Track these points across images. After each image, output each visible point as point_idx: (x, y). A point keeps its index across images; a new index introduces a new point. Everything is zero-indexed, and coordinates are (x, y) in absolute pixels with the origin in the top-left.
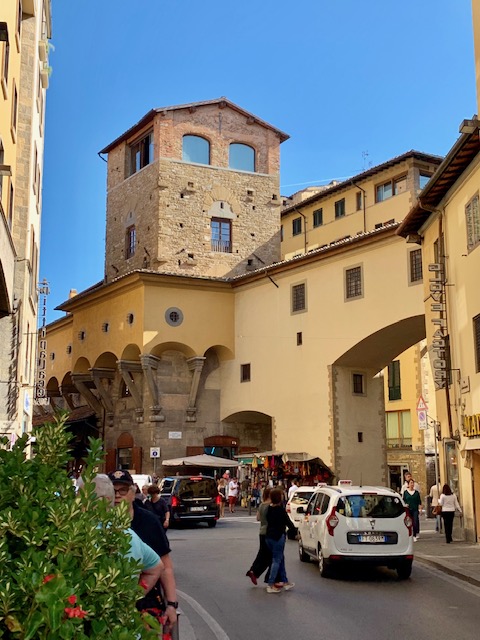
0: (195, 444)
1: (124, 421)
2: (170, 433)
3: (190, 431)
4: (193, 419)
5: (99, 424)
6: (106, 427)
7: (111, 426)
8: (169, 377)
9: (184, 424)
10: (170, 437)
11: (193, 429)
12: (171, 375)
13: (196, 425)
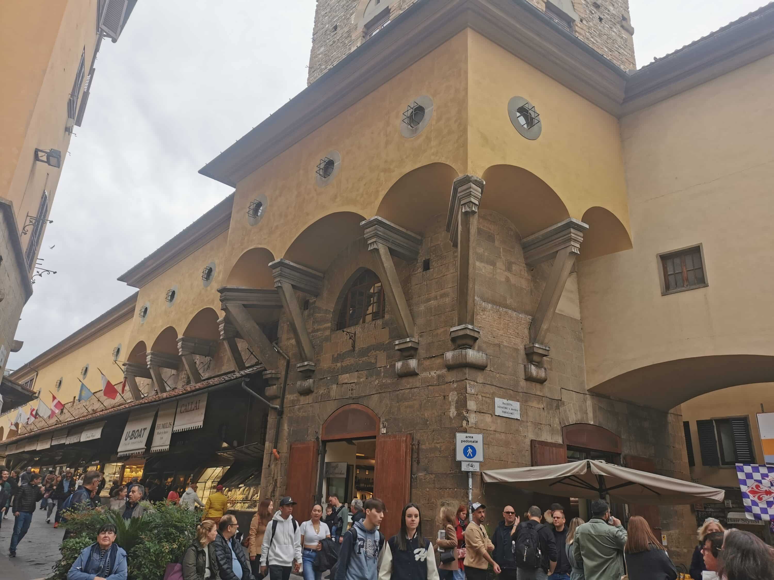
0: (546, 437)
1: (344, 378)
2: (498, 401)
3: (535, 404)
4: (542, 374)
5: (271, 390)
6: (289, 397)
7: (307, 392)
8: (489, 268)
9: (523, 383)
10: (498, 412)
11: (540, 398)
12: (493, 264)
13: (546, 390)
